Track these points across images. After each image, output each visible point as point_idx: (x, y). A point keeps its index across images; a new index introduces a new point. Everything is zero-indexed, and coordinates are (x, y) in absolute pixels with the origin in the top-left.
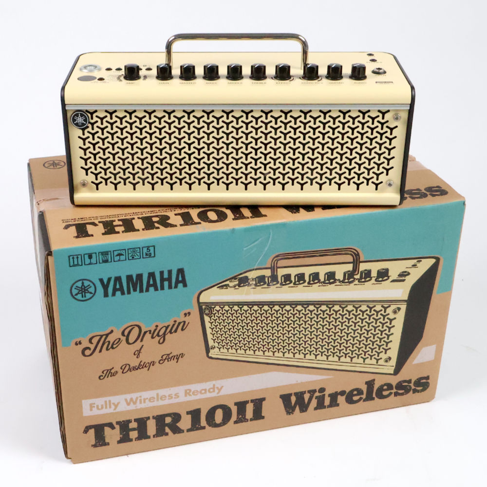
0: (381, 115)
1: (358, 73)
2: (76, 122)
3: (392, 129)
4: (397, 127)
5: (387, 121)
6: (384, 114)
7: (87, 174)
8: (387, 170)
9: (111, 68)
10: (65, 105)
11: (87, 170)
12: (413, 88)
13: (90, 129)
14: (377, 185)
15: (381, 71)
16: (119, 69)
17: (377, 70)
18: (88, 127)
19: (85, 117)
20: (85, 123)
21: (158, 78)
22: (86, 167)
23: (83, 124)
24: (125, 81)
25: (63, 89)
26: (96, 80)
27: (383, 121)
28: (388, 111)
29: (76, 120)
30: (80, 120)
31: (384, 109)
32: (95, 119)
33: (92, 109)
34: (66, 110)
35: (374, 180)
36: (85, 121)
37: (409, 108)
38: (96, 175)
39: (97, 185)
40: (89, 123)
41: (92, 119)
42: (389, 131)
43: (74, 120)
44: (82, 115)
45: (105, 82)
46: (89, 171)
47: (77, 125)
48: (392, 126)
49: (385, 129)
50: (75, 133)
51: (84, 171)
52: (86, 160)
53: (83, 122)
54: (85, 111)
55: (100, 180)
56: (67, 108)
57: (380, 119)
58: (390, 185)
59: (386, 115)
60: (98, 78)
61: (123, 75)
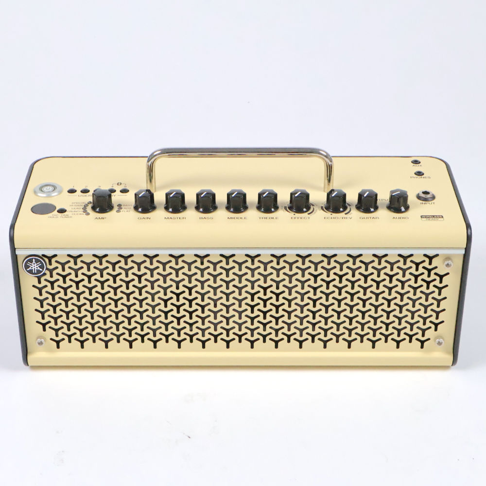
0: (427, 260)
1: (398, 203)
2: (30, 268)
3: (441, 277)
4: (448, 274)
5: (436, 267)
6: (431, 258)
7: (44, 330)
8: (436, 325)
9: (75, 188)
10: (15, 249)
11: (44, 325)
12: (468, 226)
13: (48, 277)
14: (422, 342)
15: (428, 196)
16: (85, 191)
17: (423, 196)
18: (45, 274)
19: (41, 263)
20: (41, 270)
21: (136, 208)
22: (44, 322)
23: (39, 272)
24: (93, 214)
25: (12, 227)
26: (55, 212)
27: (430, 267)
28: (437, 255)
29: (29, 267)
30: (34, 266)
31: (431, 253)
32: (54, 265)
33: (49, 253)
34: (16, 255)
35: (419, 336)
36: (42, 267)
37: (464, 253)
38: (57, 331)
39: (58, 343)
40: (47, 269)
41: (50, 264)
42: (438, 278)
43: (27, 267)
44: (37, 261)
45: (67, 216)
46: (47, 326)
47: (31, 272)
48: (442, 273)
49: (433, 277)
50: (28, 281)
51: (41, 326)
52: (43, 314)
53: (39, 268)
54: (41, 255)
55: (61, 336)
56: (17, 252)
57: (426, 264)
58: (440, 344)
59: (434, 260)
60: (57, 209)
61: (90, 202)
